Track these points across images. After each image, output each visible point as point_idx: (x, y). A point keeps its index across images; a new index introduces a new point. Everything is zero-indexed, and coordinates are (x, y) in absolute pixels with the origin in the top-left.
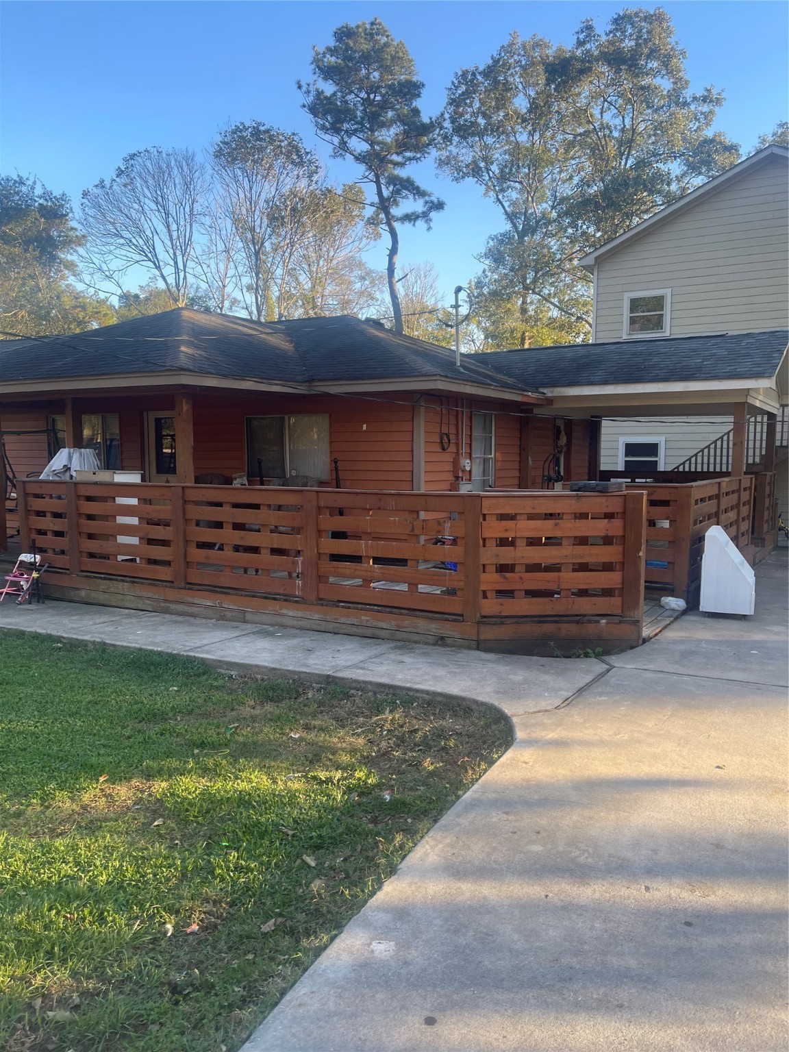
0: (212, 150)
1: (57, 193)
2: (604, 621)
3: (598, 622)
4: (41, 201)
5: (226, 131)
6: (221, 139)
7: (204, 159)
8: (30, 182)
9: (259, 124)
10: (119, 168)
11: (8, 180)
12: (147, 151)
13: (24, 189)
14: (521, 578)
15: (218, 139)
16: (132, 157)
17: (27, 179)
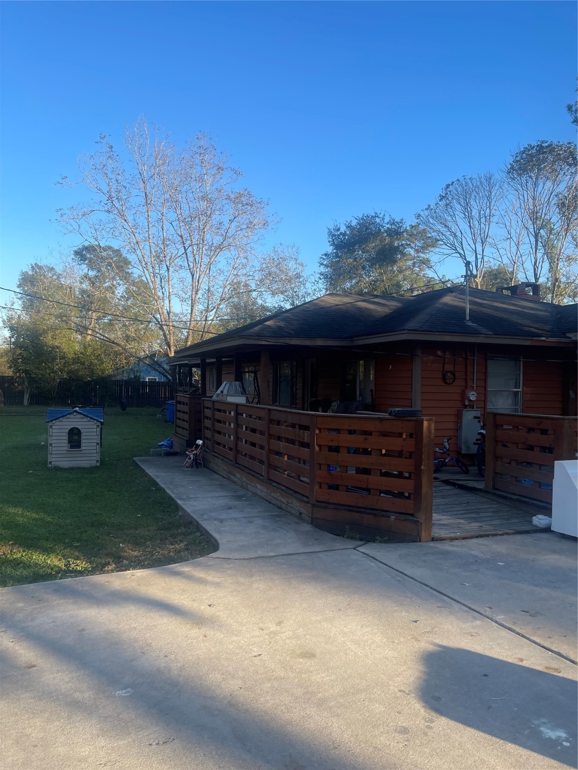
0: (505, 169)
1: (397, 219)
2: (393, 517)
3: (389, 517)
4: (388, 226)
5: (517, 153)
6: (513, 160)
7: (499, 176)
8: (381, 216)
9: (543, 142)
10: (440, 195)
11: (368, 216)
12: (458, 180)
13: (378, 220)
14: (342, 477)
15: (511, 160)
16: (448, 186)
17: (380, 214)
